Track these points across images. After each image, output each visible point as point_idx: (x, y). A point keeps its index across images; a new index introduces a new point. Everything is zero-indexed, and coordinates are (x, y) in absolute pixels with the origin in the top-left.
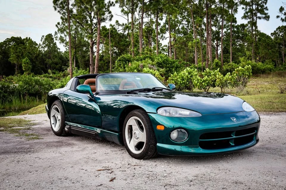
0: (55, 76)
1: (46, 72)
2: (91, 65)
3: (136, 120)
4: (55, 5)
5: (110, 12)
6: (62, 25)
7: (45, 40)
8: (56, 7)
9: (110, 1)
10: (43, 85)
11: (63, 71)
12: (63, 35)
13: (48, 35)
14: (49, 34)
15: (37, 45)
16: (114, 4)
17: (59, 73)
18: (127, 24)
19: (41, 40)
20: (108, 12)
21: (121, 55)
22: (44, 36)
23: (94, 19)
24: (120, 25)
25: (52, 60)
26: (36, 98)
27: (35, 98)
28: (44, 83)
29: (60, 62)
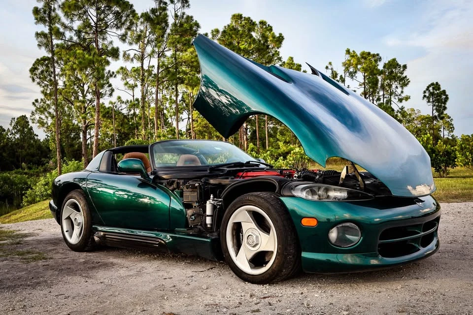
0: (31, 172)
1: (18, 167)
2: (83, 155)
3: (249, 212)
4: (32, 74)
5: (110, 85)
6: (42, 103)
7: (17, 124)
8: (35, 77)
9: (109, 71)
10: (16, 185)
11: (43, 164)
12: (43, 117)
13: (20, 117)
14: (23, 116)
15: (4, 131)
16: (116, 75)
17: (38, 168)
18: (133, 101)
19: (11, 124)
20: (107, 85)
21: (130, 139)
22: (14, 119)
23: (88, 94)
24: (123, 102)
25: (26, 150)
26: (5, 202)
27: (3, 203)
28: (17, 181)
29: (39, 153)
